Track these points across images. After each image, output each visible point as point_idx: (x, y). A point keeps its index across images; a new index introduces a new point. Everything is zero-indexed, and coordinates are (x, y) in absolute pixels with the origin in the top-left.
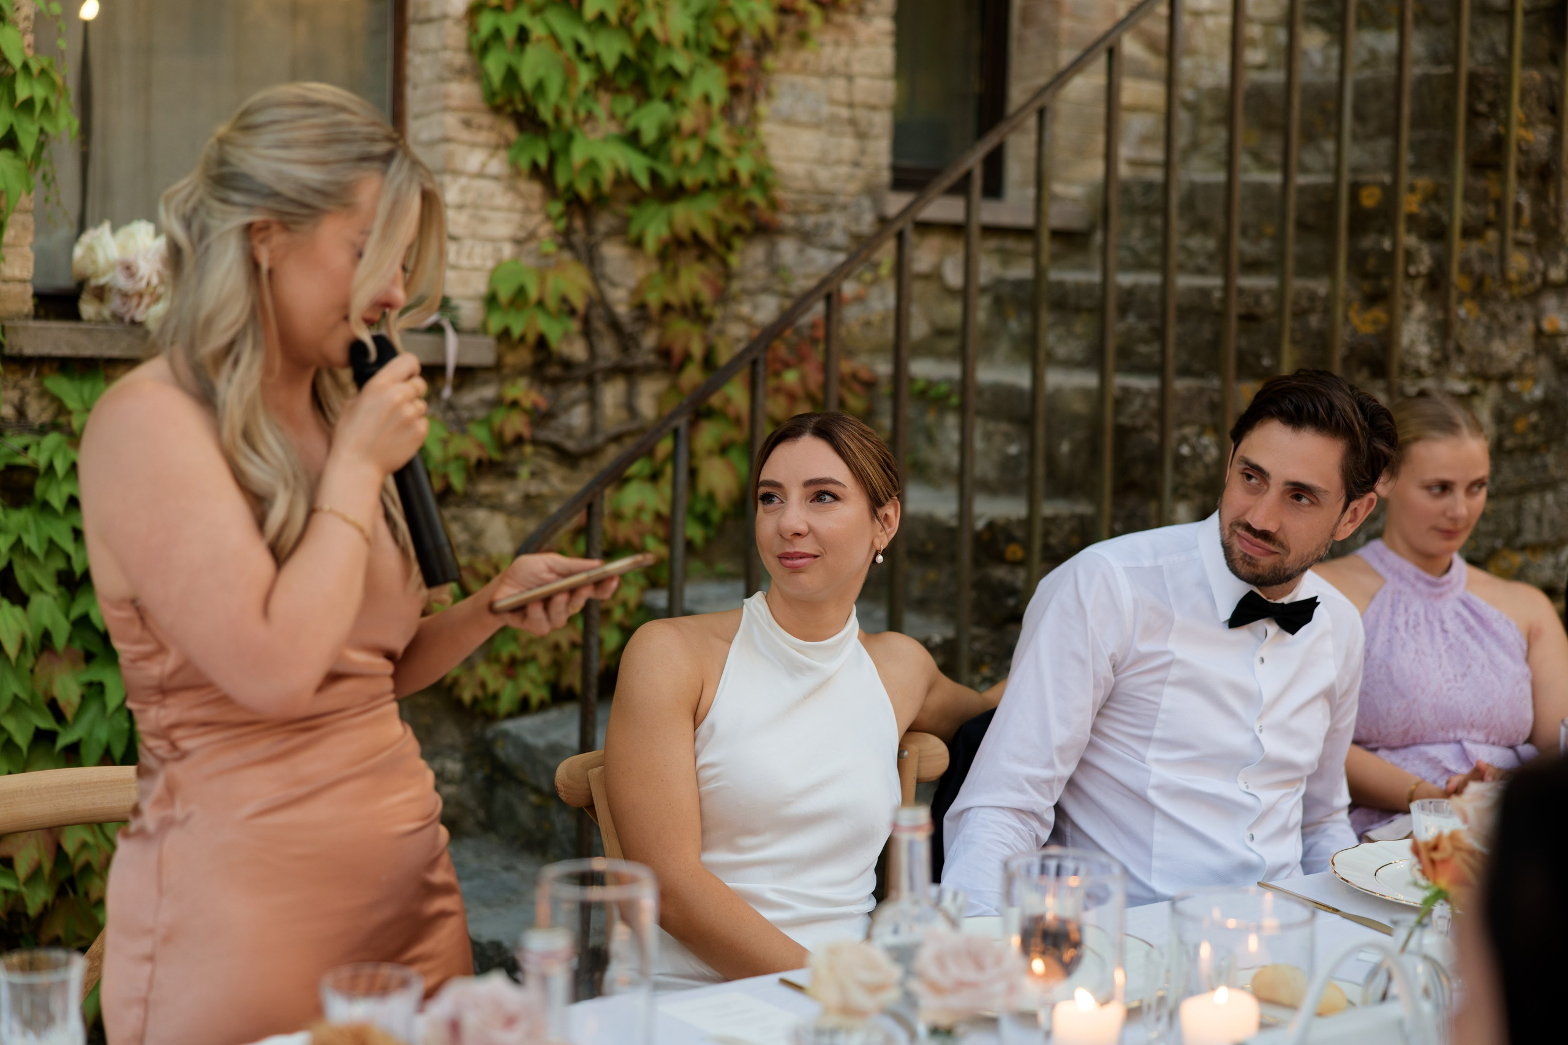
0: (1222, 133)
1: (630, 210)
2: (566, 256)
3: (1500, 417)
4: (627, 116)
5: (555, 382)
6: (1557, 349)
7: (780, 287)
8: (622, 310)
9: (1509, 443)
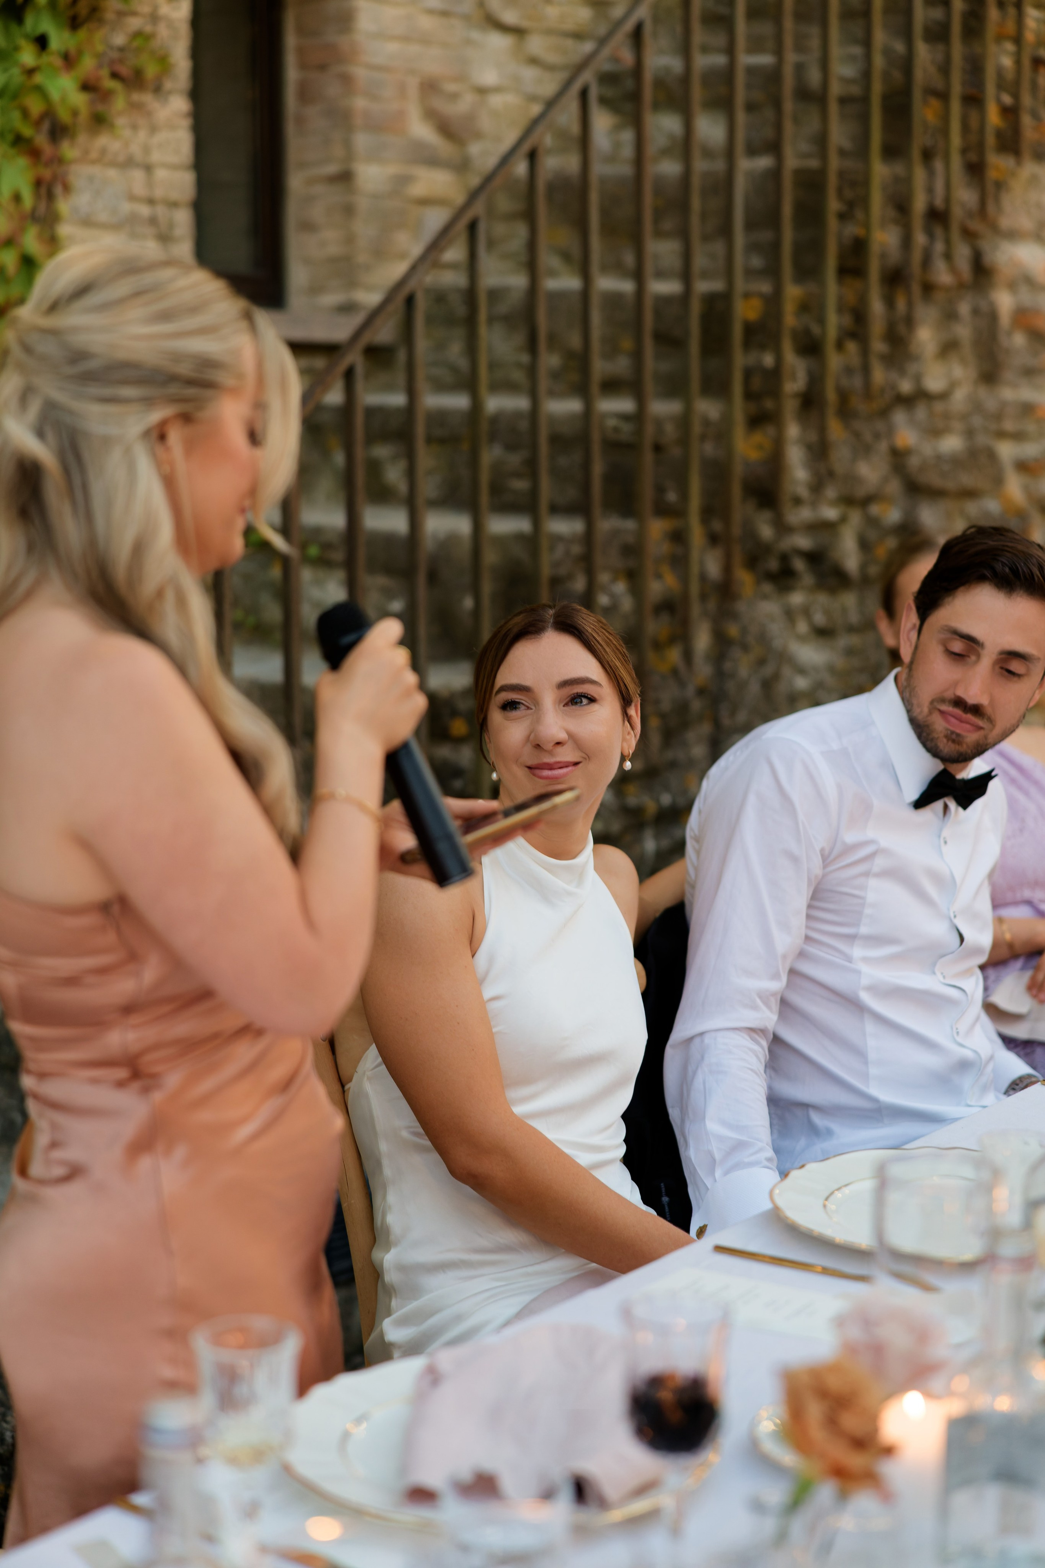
0: (521, 231)
6: (907, 467)
9: (871, 571)
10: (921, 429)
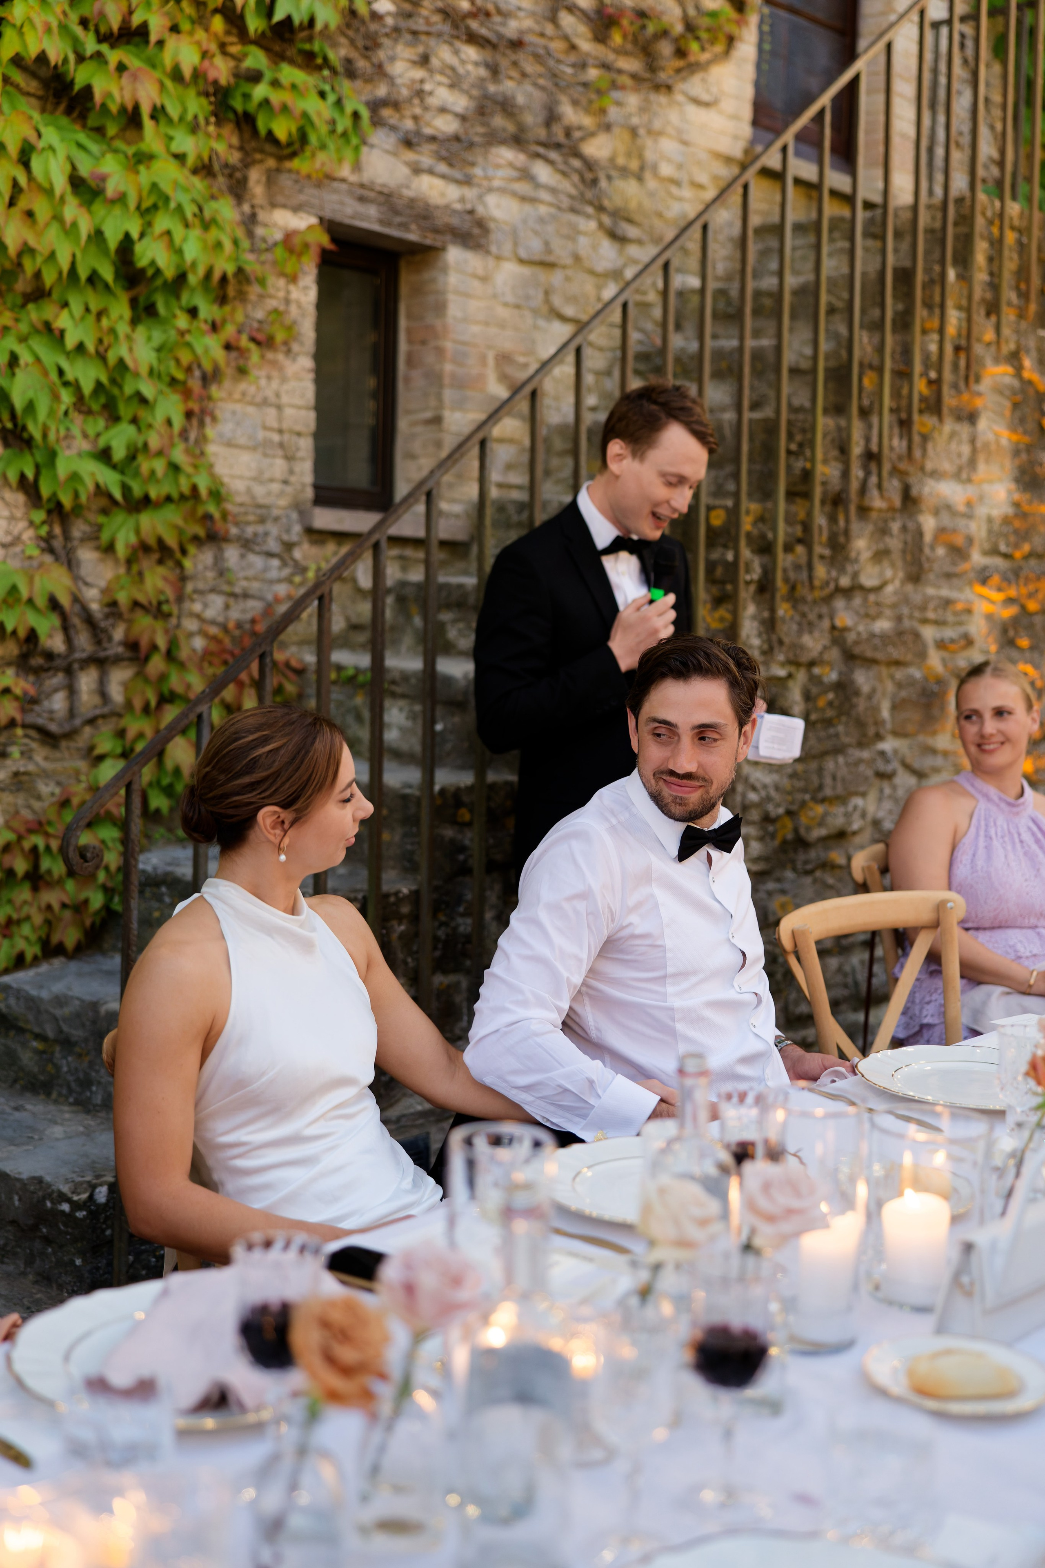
1: (101, 519)
2: (48, 559)
3: (808, 695)
4: (98, 435)
5: (37, 671)
6: (844, 640)
7: (226, 588)
8: (94, 607)
9: (816, 717)
10: (857, 613)
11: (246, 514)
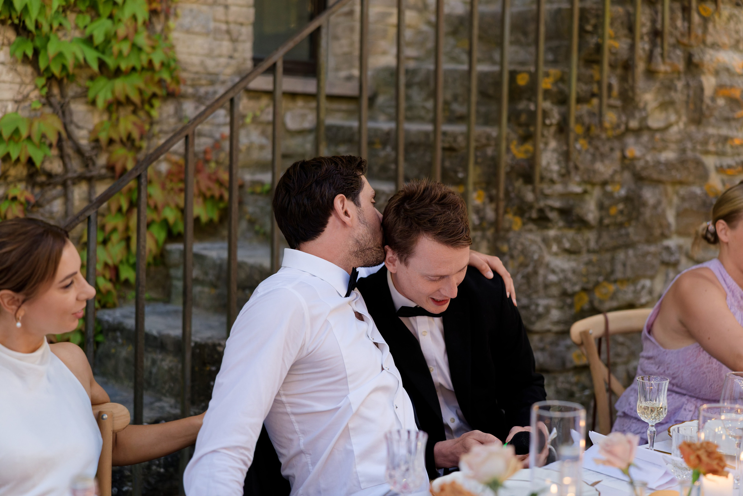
1: (88, 83)
2: (48, 110)
3: (601, 207)
4: (85, 27)
5: (42, 185)
6: (634, 167)
8: (84, 142)
9: (606, 221)
10: (646, 147)
11: (199, 79)
